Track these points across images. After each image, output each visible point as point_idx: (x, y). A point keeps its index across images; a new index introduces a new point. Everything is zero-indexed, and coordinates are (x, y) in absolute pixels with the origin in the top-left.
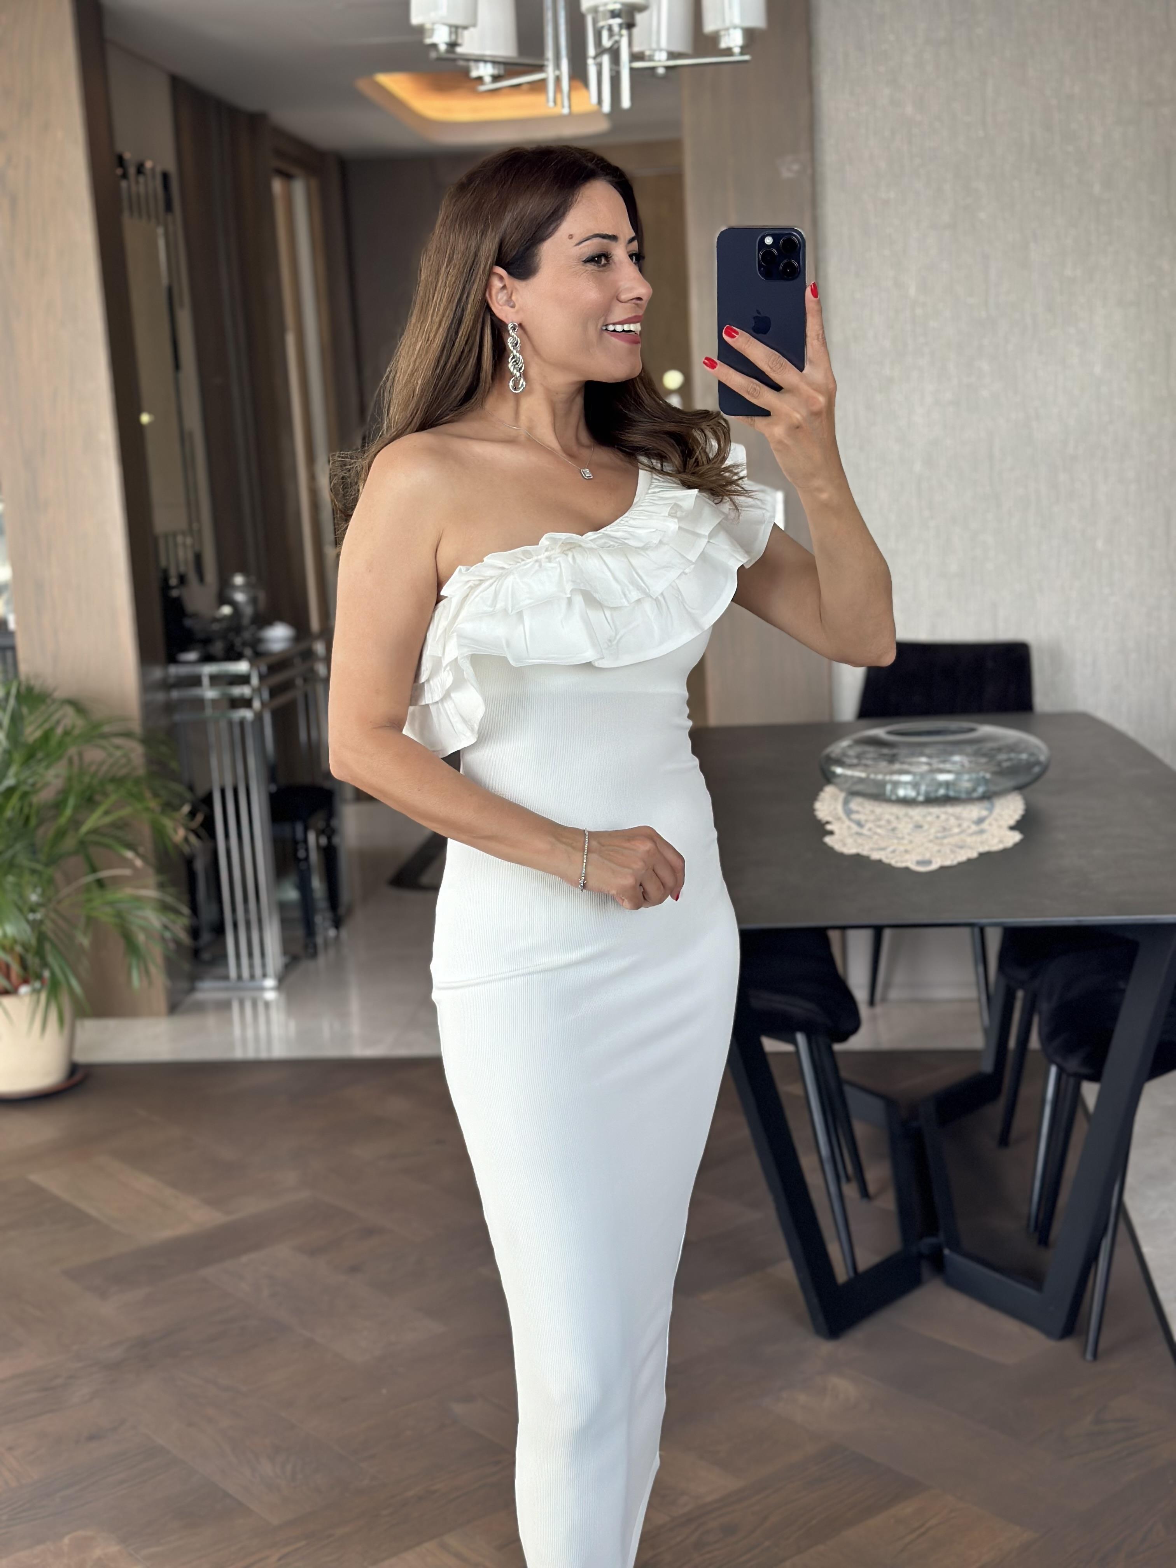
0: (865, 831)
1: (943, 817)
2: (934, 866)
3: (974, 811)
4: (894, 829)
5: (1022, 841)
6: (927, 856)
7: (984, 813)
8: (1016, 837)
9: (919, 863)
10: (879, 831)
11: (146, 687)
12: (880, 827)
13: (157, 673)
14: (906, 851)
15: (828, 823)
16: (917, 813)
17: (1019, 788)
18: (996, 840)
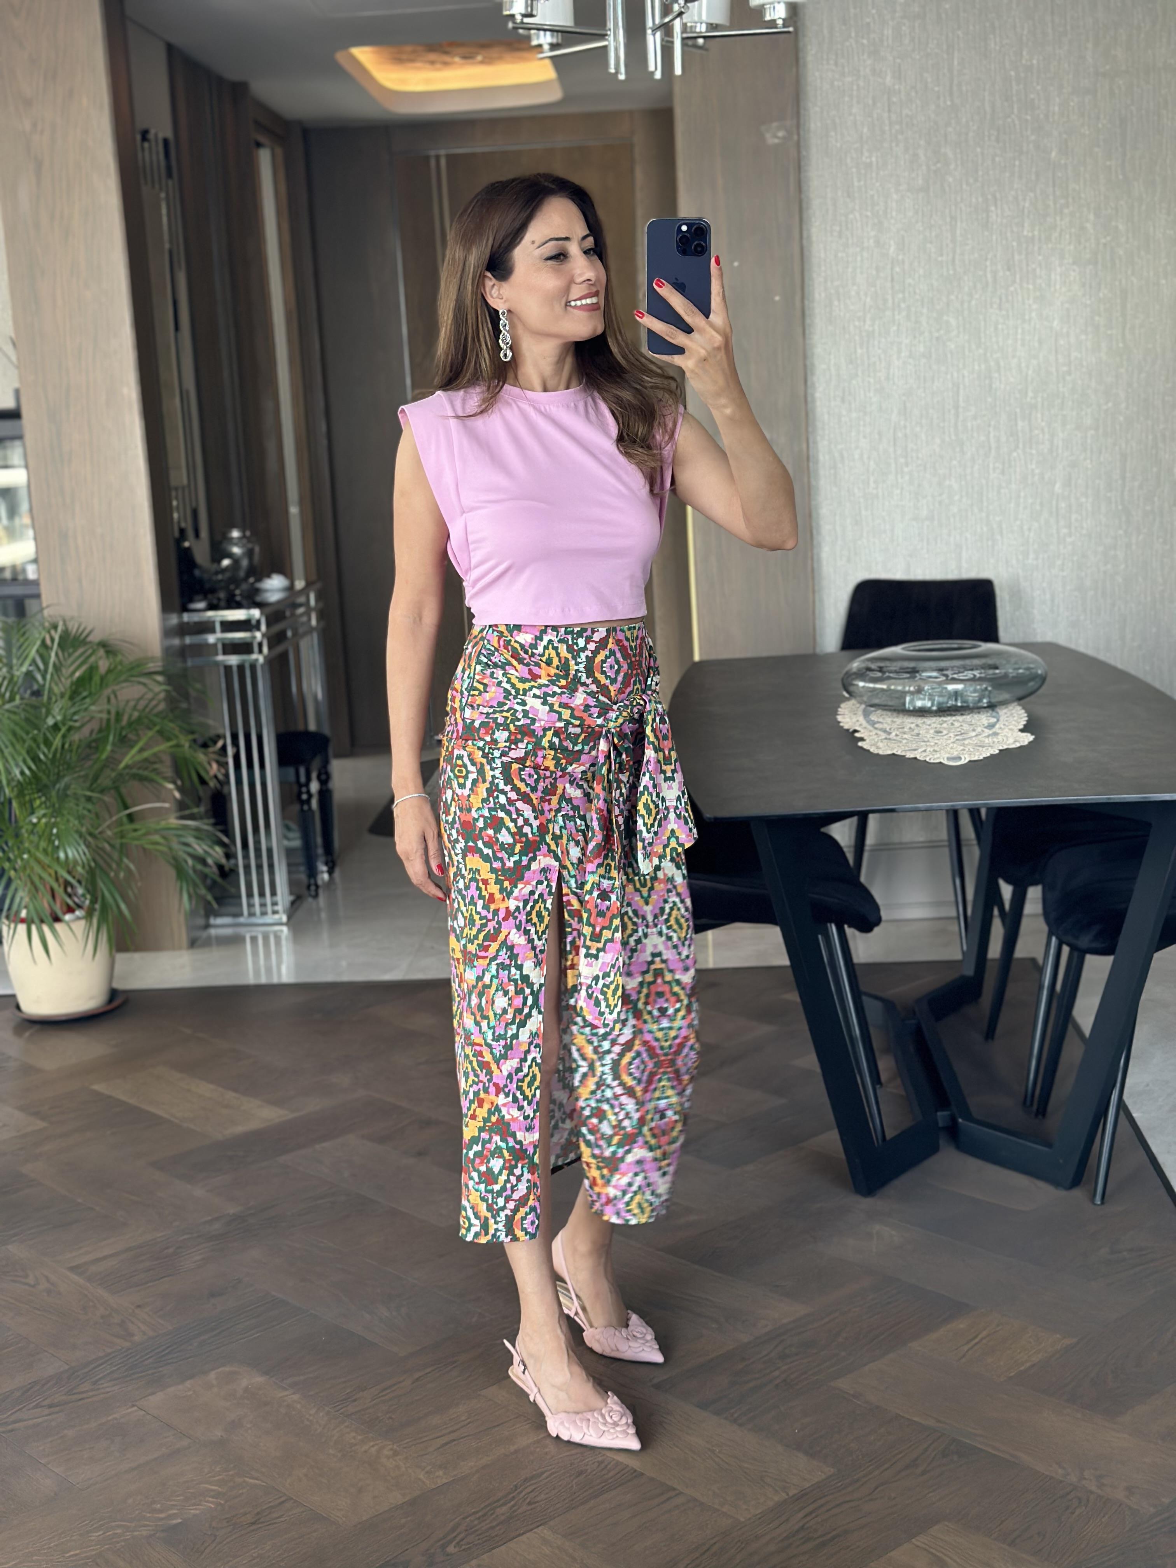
0: (893, 735)
1: (957, 724)
2: (963, 762)
3: (984, 719)
4: (918, 734)
5: (1034, 739)
6: (955, 754)
7: (994, 720)
8: (1027, 738)
9: (948, 759)
10: (905, 736)
11: (167, 633)
12: (905, 733)
13: (174, 620)
14: (935, 751)
15: (856, 731)
16: (933, 722)
17: (1020, 699)
18: (1011, 741)
